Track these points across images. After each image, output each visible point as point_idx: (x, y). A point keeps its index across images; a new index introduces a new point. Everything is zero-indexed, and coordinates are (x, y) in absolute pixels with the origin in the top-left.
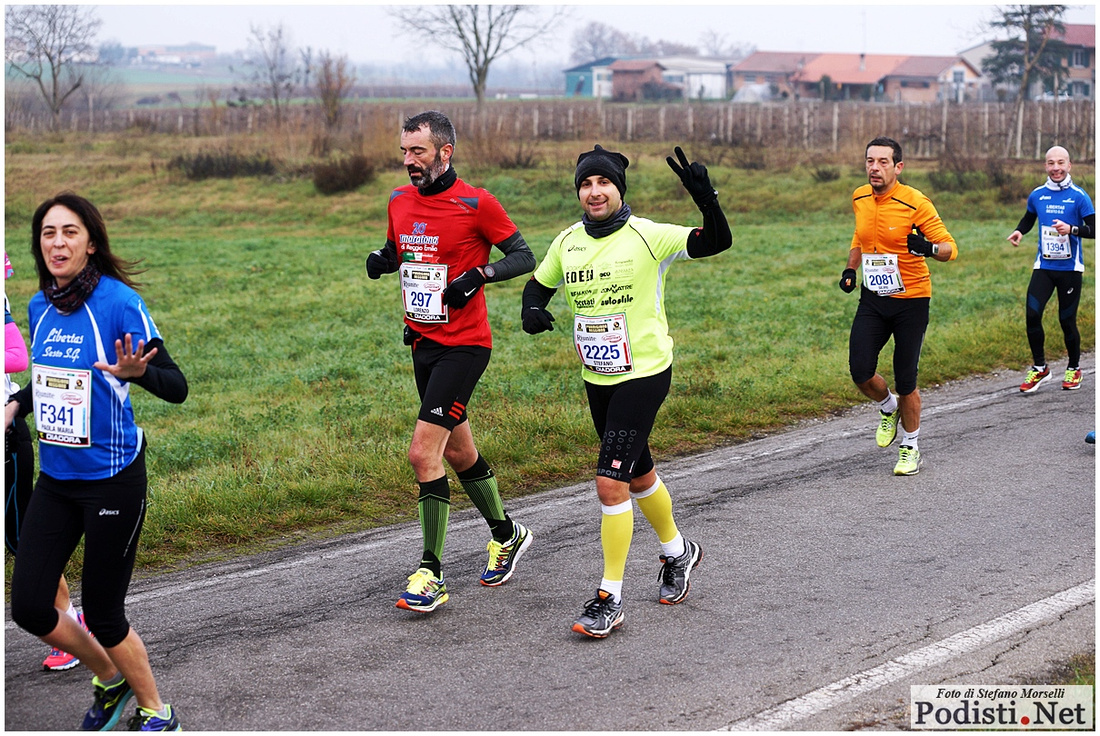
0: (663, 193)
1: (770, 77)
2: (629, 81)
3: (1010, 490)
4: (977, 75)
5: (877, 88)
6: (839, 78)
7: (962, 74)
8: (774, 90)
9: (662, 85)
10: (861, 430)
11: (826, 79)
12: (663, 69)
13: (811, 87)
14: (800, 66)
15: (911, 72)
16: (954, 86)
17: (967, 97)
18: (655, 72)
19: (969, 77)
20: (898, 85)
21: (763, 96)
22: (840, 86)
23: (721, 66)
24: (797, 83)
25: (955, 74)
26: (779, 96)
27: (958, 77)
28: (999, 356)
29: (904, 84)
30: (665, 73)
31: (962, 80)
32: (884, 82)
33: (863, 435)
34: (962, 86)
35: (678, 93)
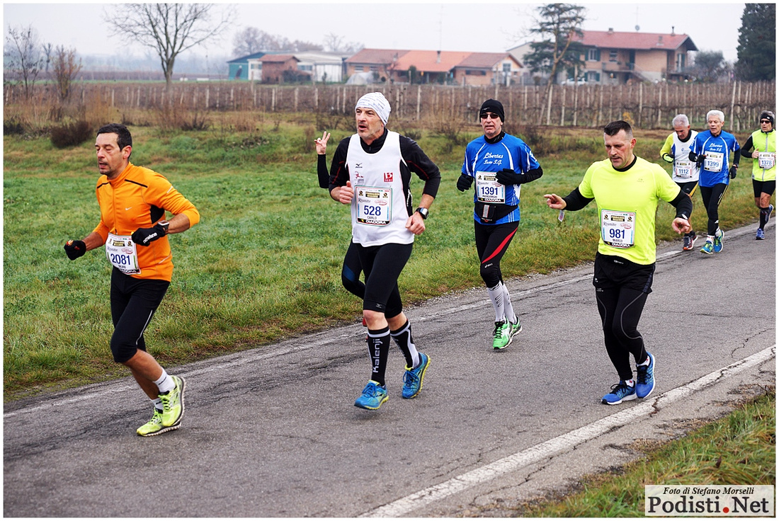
0: (296, 149)
1: (373, 67)
2: (273, 69)
3: (539, 358)
4: (521, 66)
5: (449, 75)
6: (422, 68)
7: (509, 65)
8: (376, 76)
9: (297, 72)
10: (434, 316)
11: (413, 69)
12: (298, 61)
13: (402, 74)
14: (395, 60)
15: (473, 64)
16: (504, 74)
17: (512, 82)
18: (292, 63)
19: (514, 68)
20: (464, 73)
21: (368, 80)
22: (422, 74)
23: (339, 59)
24: (392, 71)
25: (504, 65)
26: (379, 80)
27: (507, 68)
28: (533, 264)
29: (468, 73)
30: (299, 64)
31: (509, 70)
32: (454, 71)
33: (435, 319)
34: (509, 74)
35: (308, 77)
